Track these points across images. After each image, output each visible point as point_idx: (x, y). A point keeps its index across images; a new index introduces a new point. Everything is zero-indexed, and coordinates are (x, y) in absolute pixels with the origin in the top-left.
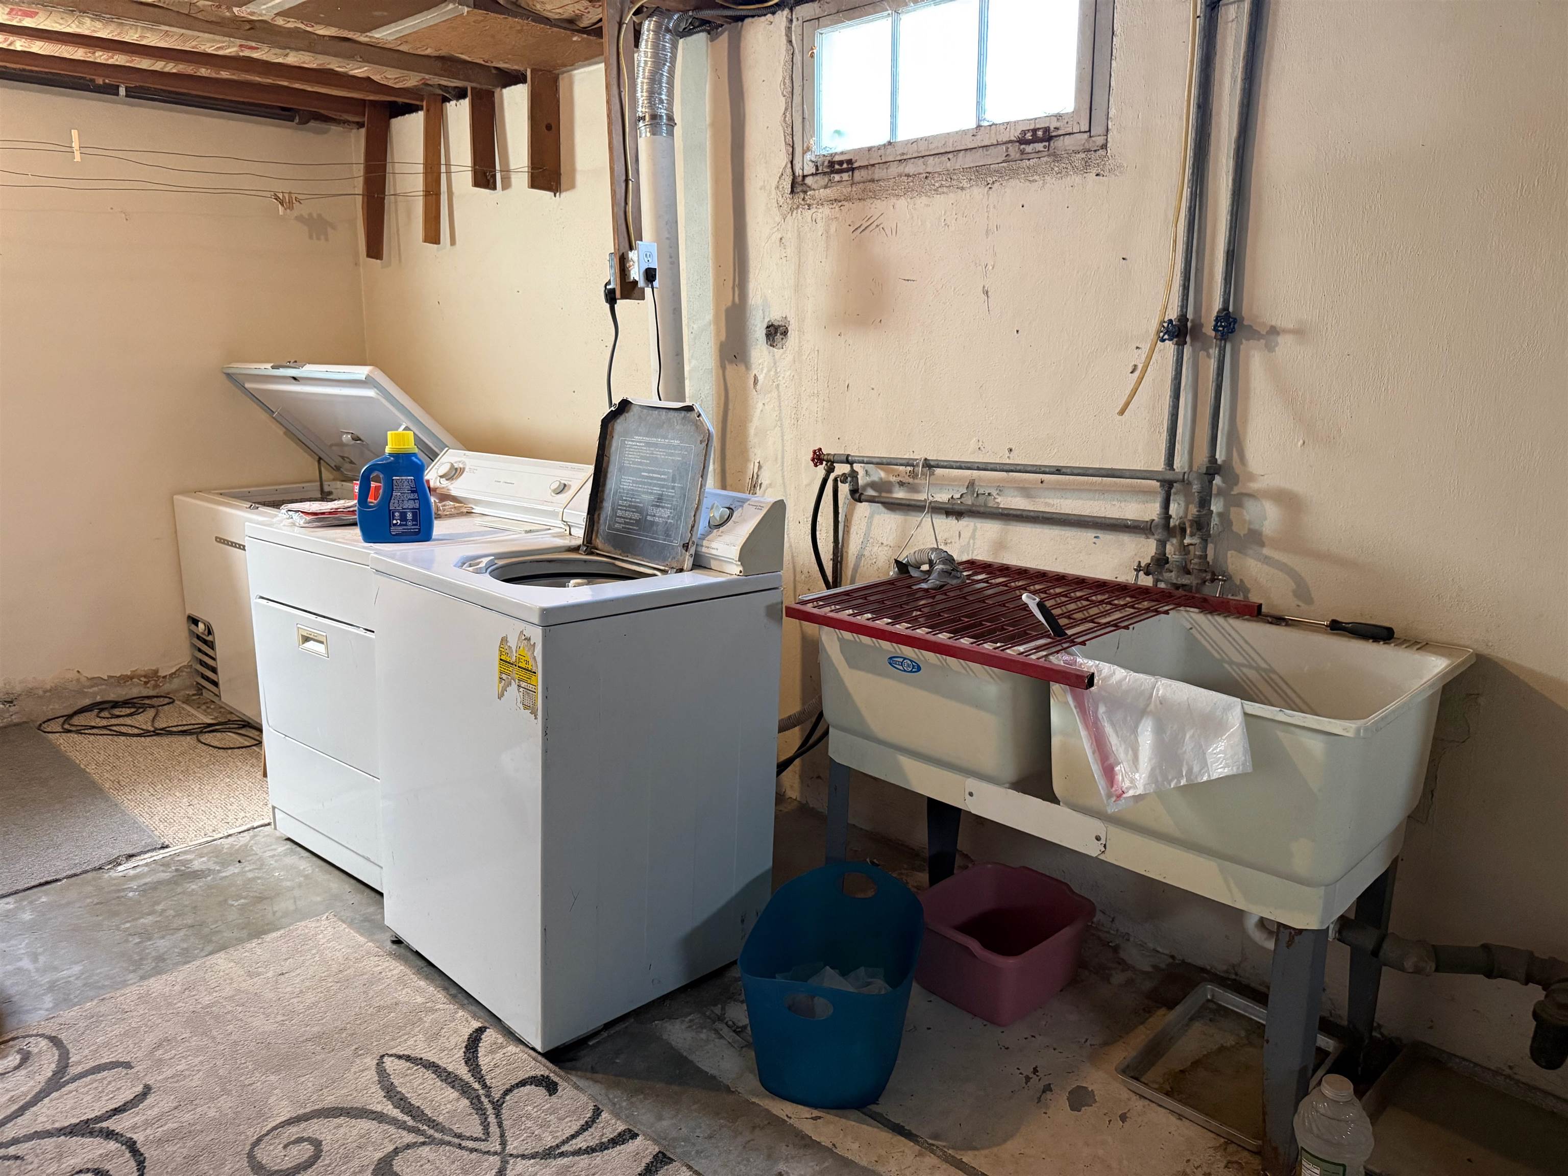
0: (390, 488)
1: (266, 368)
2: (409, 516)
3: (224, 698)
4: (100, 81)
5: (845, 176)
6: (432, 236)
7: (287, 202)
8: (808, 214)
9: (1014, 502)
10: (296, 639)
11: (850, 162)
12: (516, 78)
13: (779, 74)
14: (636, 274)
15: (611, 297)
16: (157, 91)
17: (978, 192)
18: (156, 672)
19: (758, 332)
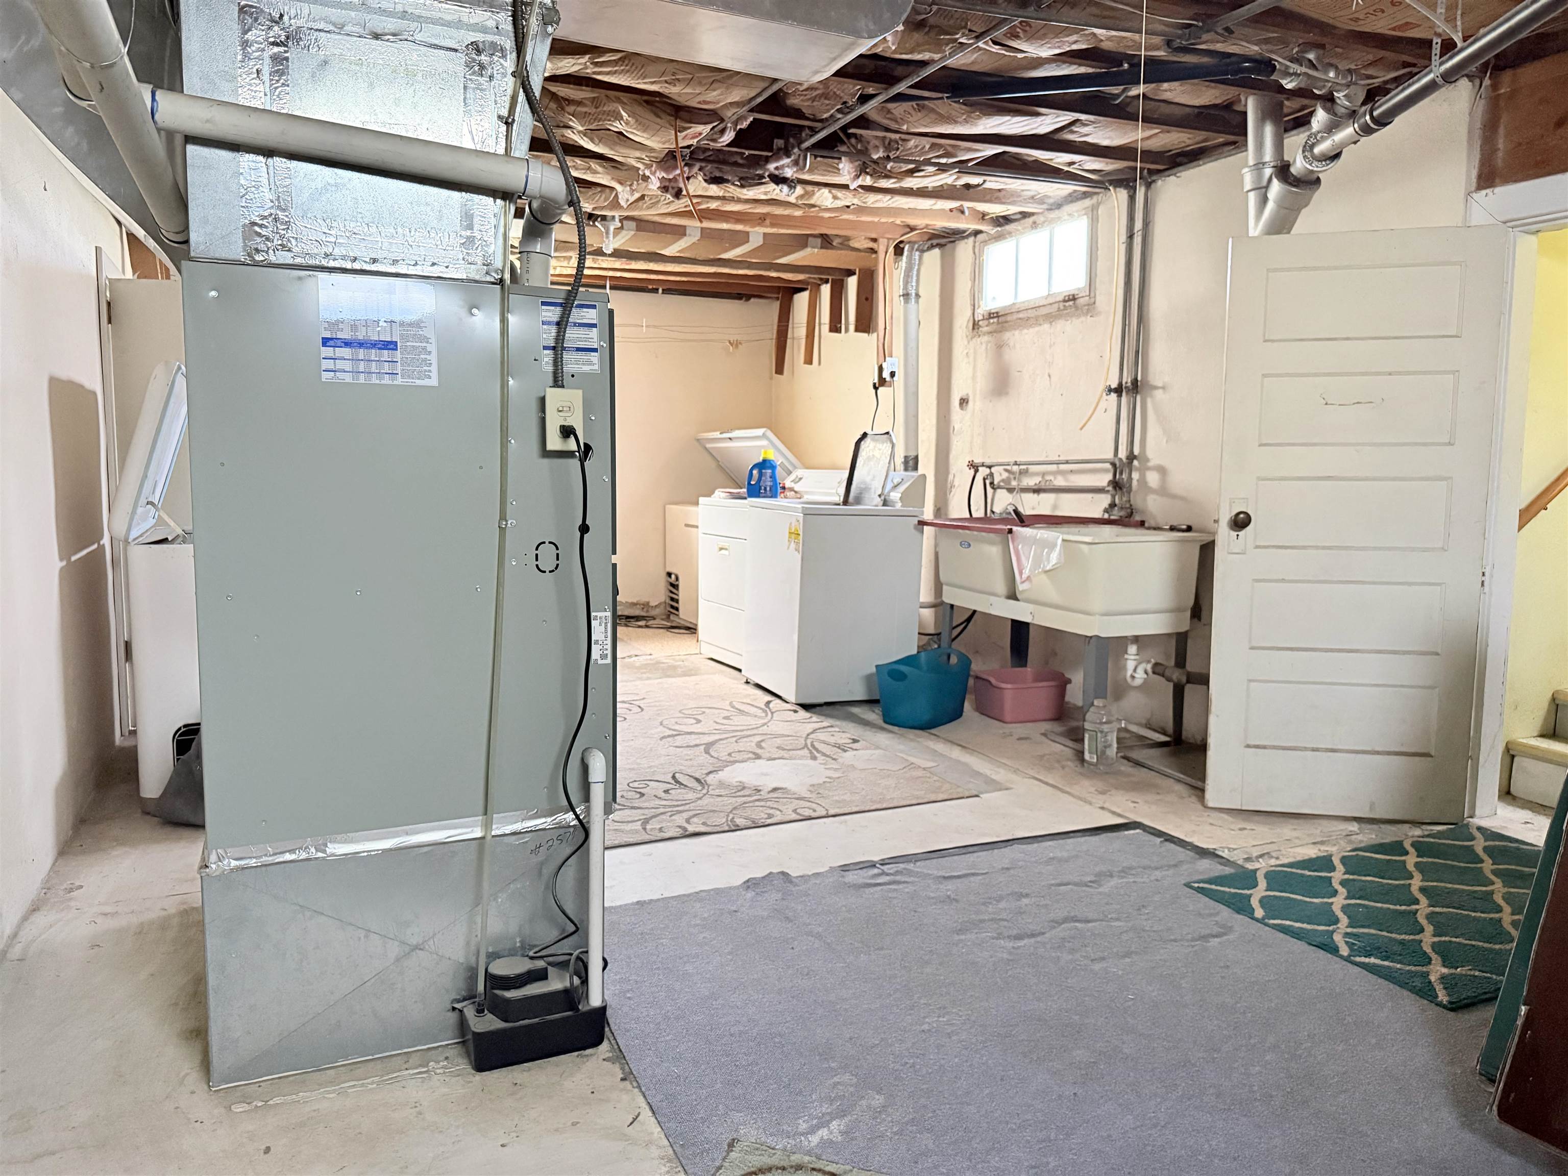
0: (761, 475)
1: (717, 435)
2: (768, 489)
3: (681, 616)
4: (650, 287)
5: (995, 320)
6: (809, 361)
7: (736, 344)
8: (979, 340)
9: (1060, 482)
10: (717, 549)
11: (997, 313)
12: (850, 273)
13: (969, 269)
14: (886, 375)
15: (876, 388)
16: (676, 290)
17: (1046, 326)
18: (648, 603)
19: (956, 402)
